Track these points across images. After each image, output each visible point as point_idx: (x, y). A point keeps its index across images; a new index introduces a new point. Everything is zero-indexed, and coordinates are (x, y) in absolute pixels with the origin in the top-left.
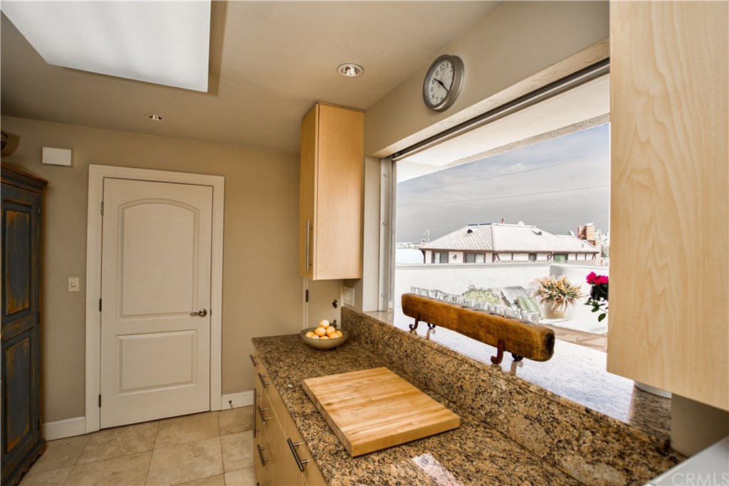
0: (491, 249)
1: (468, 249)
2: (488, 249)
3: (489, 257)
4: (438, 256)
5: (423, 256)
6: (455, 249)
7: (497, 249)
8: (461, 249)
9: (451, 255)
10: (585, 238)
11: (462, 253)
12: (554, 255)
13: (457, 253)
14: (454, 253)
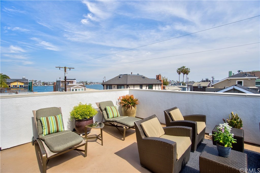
0: (126, 83)
1: (118, 84)
2: (125, 84)
3: (126, 86)
4: (108, 87)
5: (103, 87)
6: (114, 84)
7: (128, 83)
8: (116, 84)
9: (113, 86)
10: (158, 79)
11: (117, 85)
12: (148, 85)
13: (115, 86)
14: (114, 86)
